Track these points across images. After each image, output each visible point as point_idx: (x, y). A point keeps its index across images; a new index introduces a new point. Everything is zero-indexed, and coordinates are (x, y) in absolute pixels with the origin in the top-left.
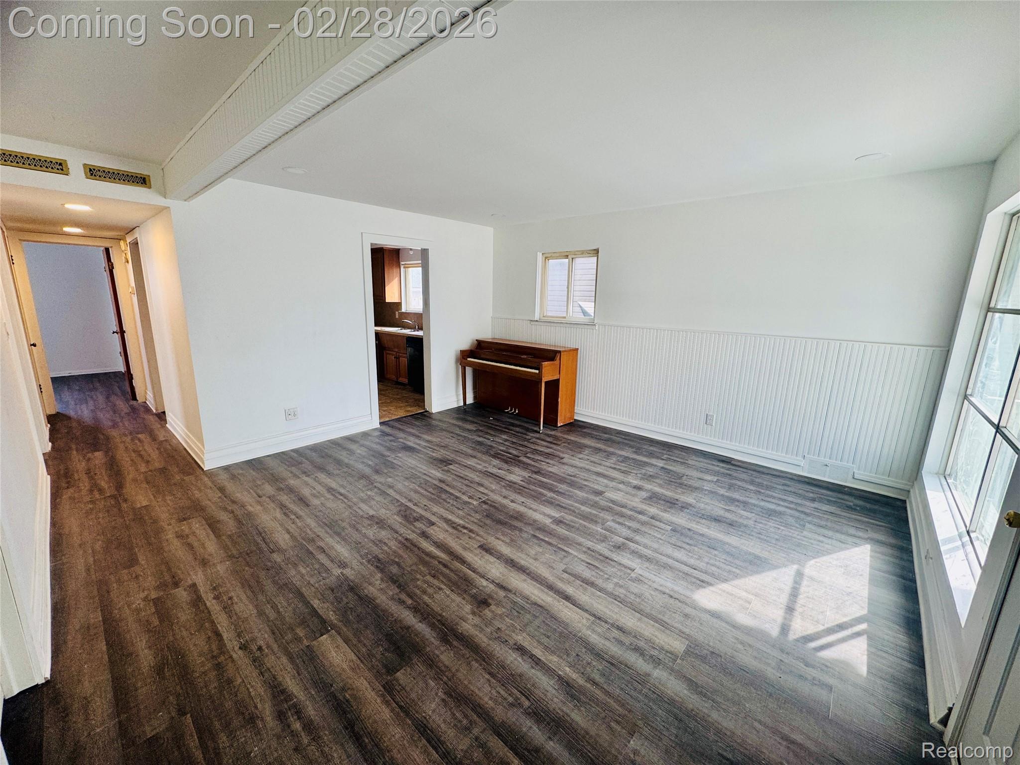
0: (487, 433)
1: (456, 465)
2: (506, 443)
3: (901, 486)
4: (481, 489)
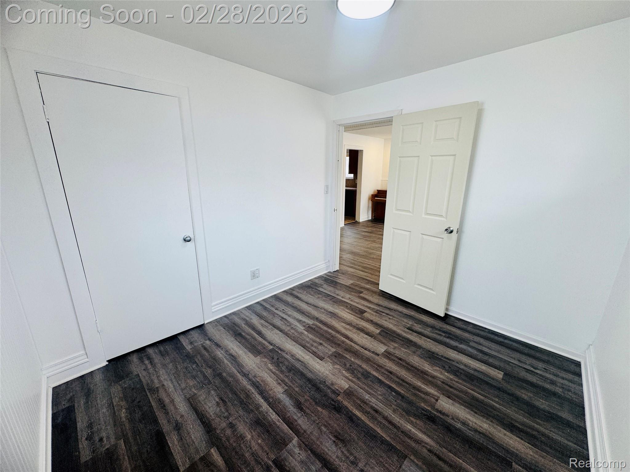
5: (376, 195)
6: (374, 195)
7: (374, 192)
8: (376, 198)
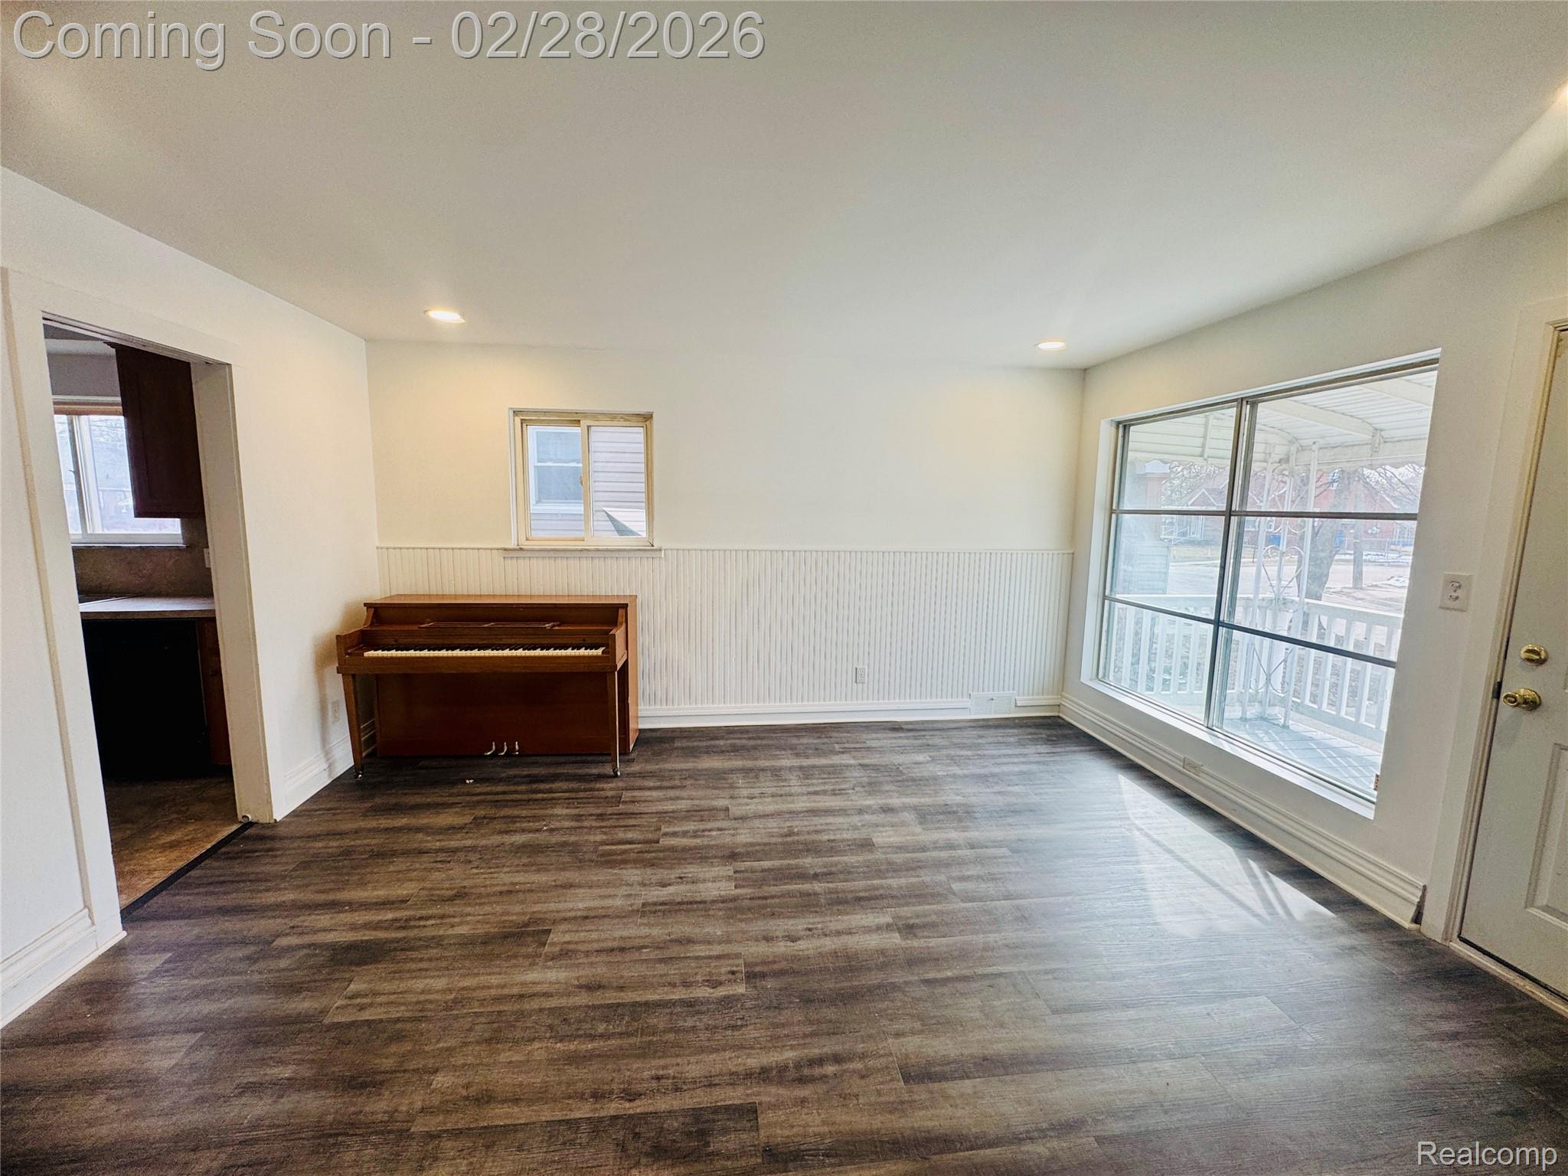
0: (513, 819)
1: (564, 927)
2: (586, 824)
3: (1052, 702)
4: (701, 950)
5: (362, 631)
6: (350, 635)
7: (349, 614)
8: (367, 654)
